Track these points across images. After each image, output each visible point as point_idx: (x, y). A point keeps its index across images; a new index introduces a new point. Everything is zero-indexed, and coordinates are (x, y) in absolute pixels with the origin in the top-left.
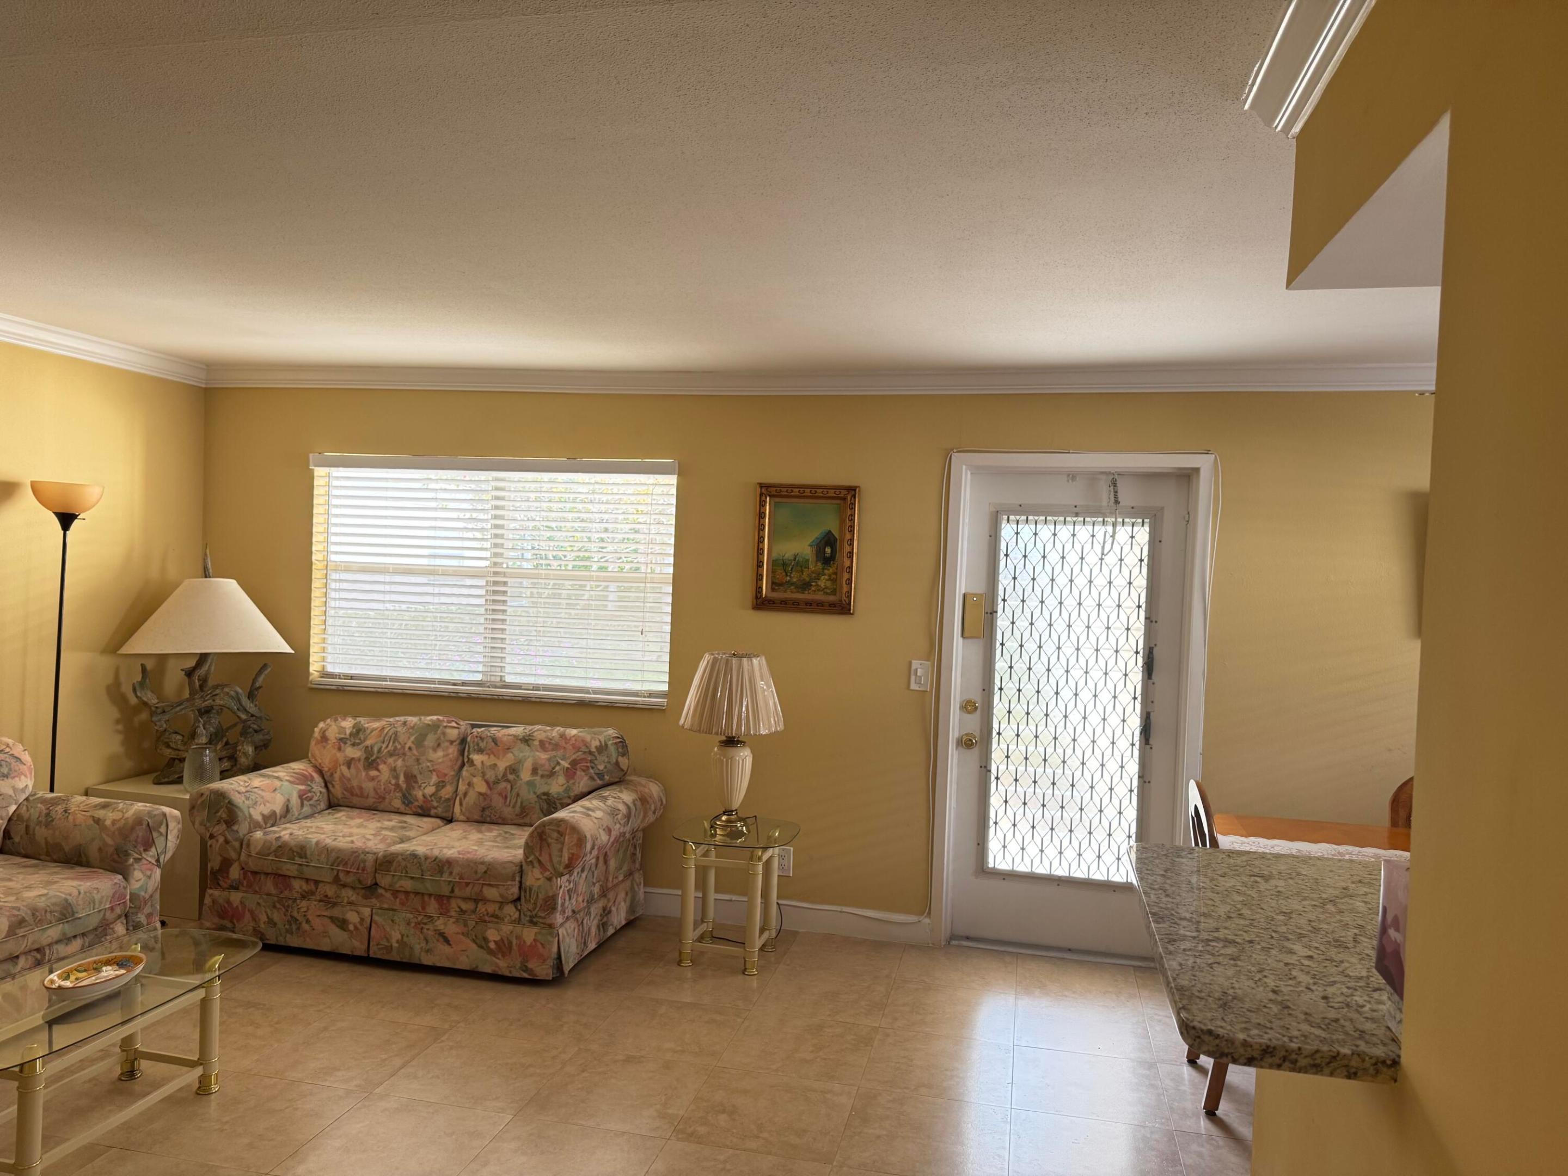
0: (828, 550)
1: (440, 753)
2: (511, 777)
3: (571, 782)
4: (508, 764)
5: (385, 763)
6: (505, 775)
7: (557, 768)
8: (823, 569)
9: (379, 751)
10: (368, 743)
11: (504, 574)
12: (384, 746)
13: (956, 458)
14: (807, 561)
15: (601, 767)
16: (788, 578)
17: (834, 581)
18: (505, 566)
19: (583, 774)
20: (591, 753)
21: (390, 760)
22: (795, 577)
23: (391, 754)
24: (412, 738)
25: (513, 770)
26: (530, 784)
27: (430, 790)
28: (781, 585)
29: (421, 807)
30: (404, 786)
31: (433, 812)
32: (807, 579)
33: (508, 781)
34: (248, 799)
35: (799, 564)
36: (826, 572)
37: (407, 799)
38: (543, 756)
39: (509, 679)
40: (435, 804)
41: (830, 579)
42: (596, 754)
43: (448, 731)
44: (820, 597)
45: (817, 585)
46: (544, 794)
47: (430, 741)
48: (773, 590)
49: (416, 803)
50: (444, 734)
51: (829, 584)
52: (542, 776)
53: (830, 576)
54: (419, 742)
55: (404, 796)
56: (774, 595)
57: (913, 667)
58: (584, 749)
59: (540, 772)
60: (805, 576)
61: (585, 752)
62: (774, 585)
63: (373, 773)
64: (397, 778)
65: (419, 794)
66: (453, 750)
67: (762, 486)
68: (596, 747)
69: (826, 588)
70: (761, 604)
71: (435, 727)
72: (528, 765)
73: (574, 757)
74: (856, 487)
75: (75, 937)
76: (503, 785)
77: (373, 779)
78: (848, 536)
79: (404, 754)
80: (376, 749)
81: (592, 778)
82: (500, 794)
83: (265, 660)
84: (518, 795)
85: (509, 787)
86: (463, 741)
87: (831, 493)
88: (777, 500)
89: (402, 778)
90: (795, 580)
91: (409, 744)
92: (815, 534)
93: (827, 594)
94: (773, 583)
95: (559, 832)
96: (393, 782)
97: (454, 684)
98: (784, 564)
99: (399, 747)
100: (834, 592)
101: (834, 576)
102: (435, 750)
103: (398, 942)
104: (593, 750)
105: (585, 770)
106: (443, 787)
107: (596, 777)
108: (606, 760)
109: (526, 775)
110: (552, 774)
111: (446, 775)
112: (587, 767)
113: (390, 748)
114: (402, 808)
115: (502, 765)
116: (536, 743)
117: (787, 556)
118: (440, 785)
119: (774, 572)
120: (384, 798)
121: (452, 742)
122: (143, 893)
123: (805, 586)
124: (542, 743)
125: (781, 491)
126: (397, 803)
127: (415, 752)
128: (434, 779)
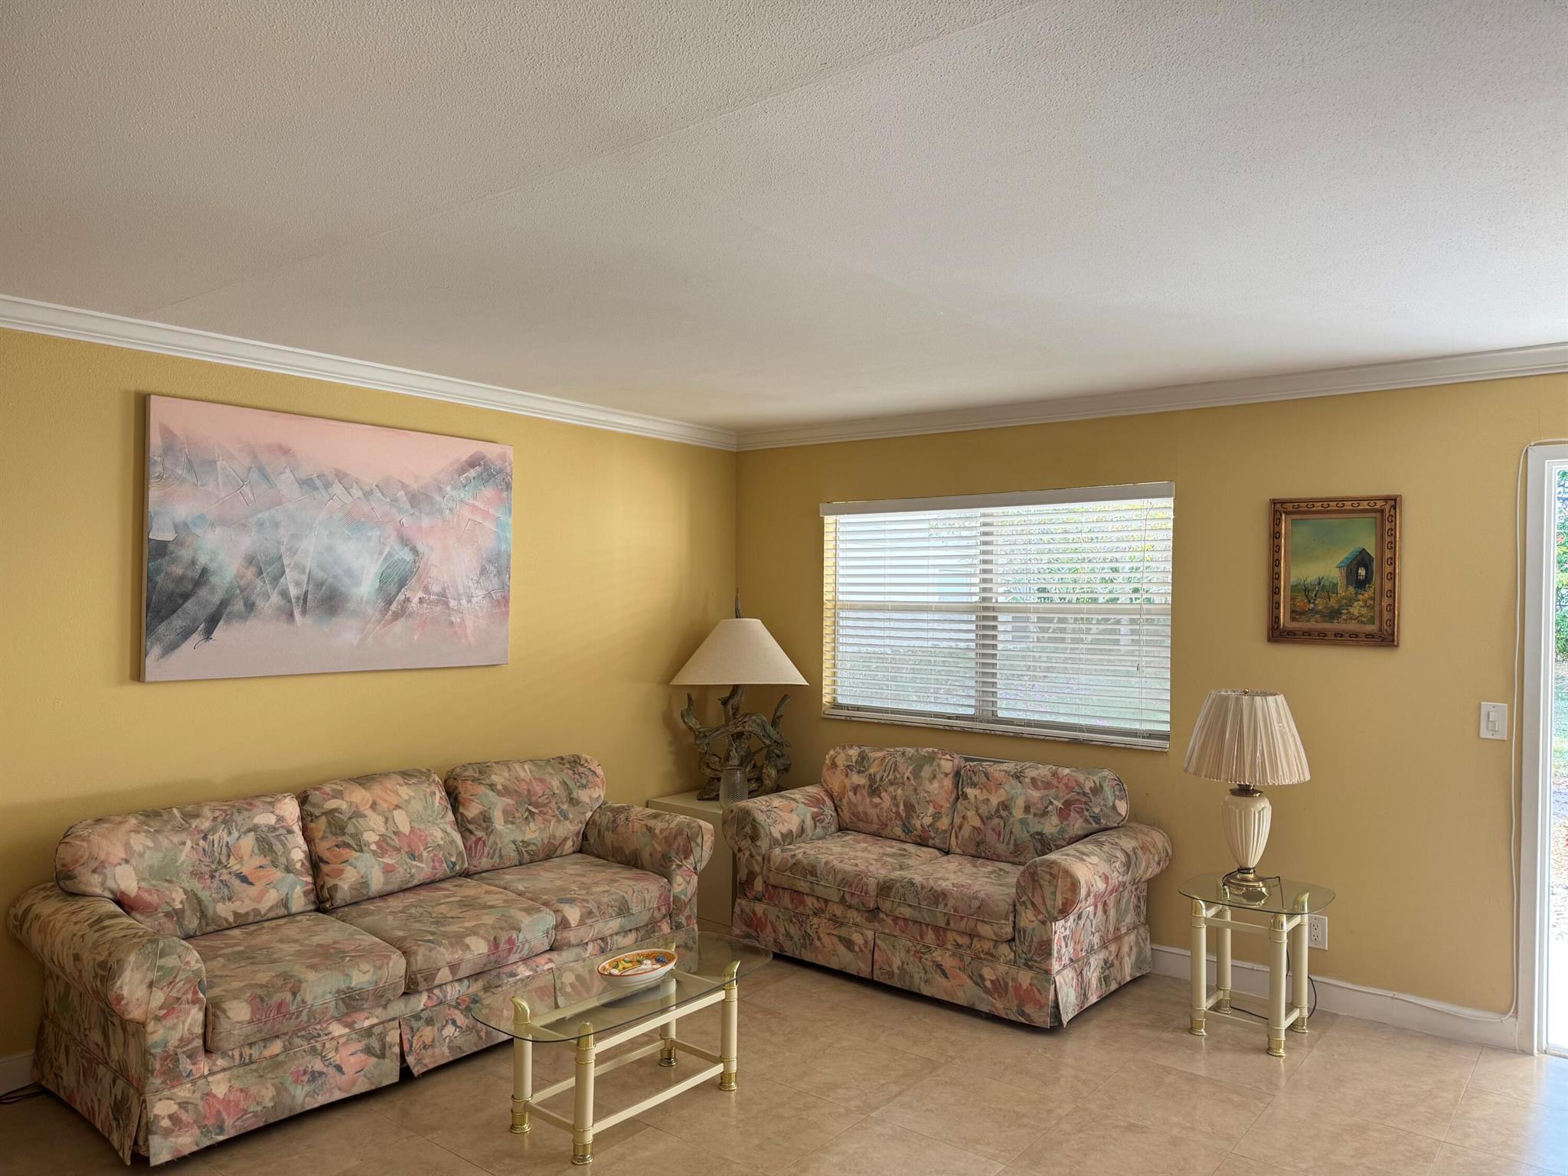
0: (1362, 572)
1: (936, 785)
2: (1004, 814)
3: (1065, 823)
4: (1000, 800)
5: (886, 791)
6: (997, 811)
7: (1050, 807)
8: (1356, 593)
9: (881, 779)
10: (872, 771)
11: (994, 609)
12: (885, 774)
13: (1533, 454)
14: (1335, 585)
15: (1097, 810)
16: (1312, 605)
17: (1371, 608)
18: (994, 601)
19: (1077, 816)
20: (1085, 794)
21: (891, 789)
22: (1320, 604)
23: (892, 784)
24: (910, 768)
25: (1005, 806)
26: (1022, 821)
27: (927, 821)
28: (1302, 613)
29: (920, 837)
30: (904, 815)
31: (931, 842)
32: (1336, 607)
33: (1001, 817)
34: (768, 817)
35: (1324, 588)
36: (1360, 597)
37: (907, 829)
38: (1036, 794)
39: (1001, 714)
40: (932, 834)
41: (1365, 606)
42: (1091, 795)
43: (943, 762)
44: (1353, 626)
45: (1349, 613)
46: (1038, 833)
47: (926, 771)
48: (1293, 619)
49: (915, 832)
50: (939, 766)
51: (1364, 611)
52: (1035, 815)
53: (1365, 601)
54: (916, 773)
55: (904, 824)
56: (1295, 625)
57: (1484, 711)
58: (1077, 789)
59: (1032, 811)
60: (1333, 603)
61: (1078, 793)
62: (1295, 614)
63: (877, 800)
64: (897, 806)
65: (918, 825)
66: (948, 783)
67: (1274, 502)
68: (1090, 788)
69: (1362, 616)
70: (1277, 634)
71: (931, 758)
72: (1020, 802)
73: (1067, 797)
74: (1397, 496)
75: (630, 930)
76: (996, 821)
77: (876, 806)
78: (1388, 555)
79: (903, 783)
80: (878, 778)
81: (1087, 821)
82: (994, 830)
83: (786, 692)
84: (1011, 833)
85: (1002, 824)
86: (957, 774)
87: (1364, 505)
88: (1295, 517)
89: (902, 807)
90: (1320, 608)
91: (908, 774)
92: (1345, 553)
93: (1362, 622)
94: (1293, 612)
95: (1051, 874)
96: (894, 810)
97: (949, 718)
98: (1306, 590)
99: (898, 776)
100: (1371, 621)
101: (1370, 602)
102: (931, 782)
103: (898, 968)
104: (1088, 791)
105: (1080, 812)
106: (940, 818)
107: (1091, 820)
108: (1102, 803)
109: (1018, 813)
110: (1045, 813)
111: (942, 807)
112: (1082, 809)
113: (891, 777)
114: (903, 836)
115: (995, 801)
116: (1028, 780)
117: (1309, 580)
118: (937, 816)
119: (1293, 599)
120: (887, 825)
121: (947, 775)
122: (683, 897)
123: (1334, 614)
124: (1033, 780)
125: (1299, 506)
126: (898, 831)
127: (913, 782)
128: (931, 810)
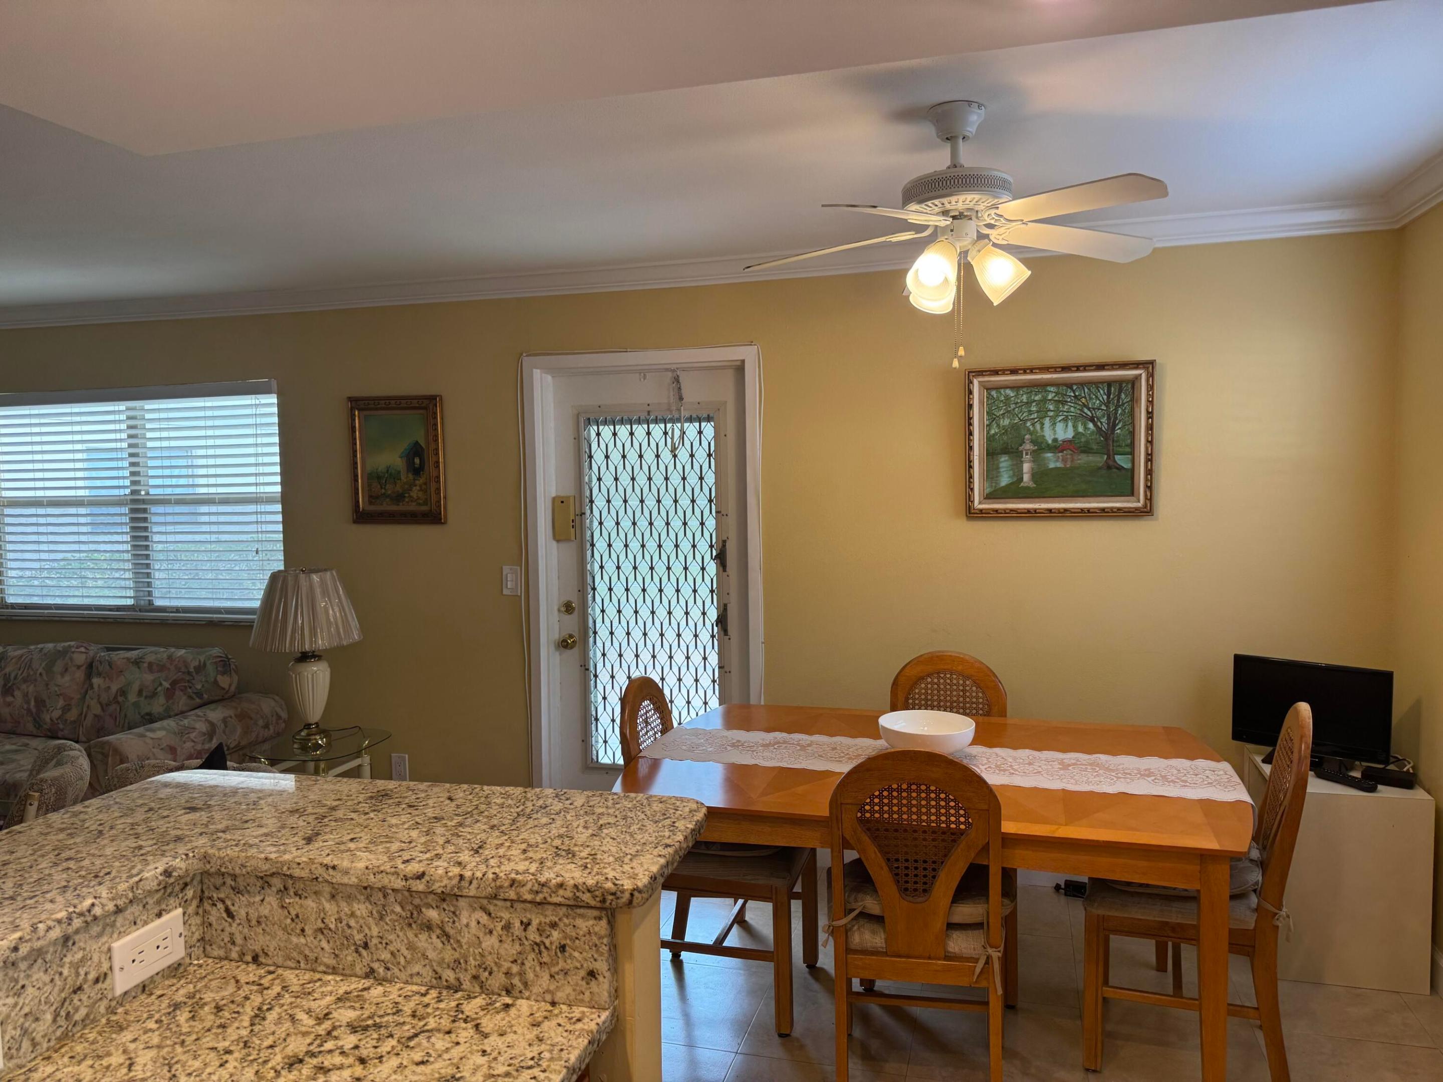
0: (417, 461)
1: (67, 678)
2: (120, 699)
3: (170, 702)
4: (119, 686)
5: (19, 689)
6: (115, 697)
7: (160, 689)
8: (414, 480)
9: (15, 678)
10: (7, 670)
11: (144, 501)
12: (20, 673)
13: (527, 361)
14: (399, 472)
15: (199, 687)
16: (383, 491)
17: (425, 491)
18: (143, 493)
19: (181, 693)
20: (189, 673)
21: (24, 686)
22: (389, 489)
23: (25, 681)
24: (43, 665)
25: (123, 692)
26: (136, 705)
27: (56, 714)
28: (377, 497)
29: (49, 730)
30: (34, 710)
31: (60, 734)
32: (401, 491)
33: (118, 703)
35: (391, 476)
36: (417, 482)
37: (38, 723)
38: (149, 677)
39: (158, 603)
40: (61, 726)
41: (421, 490)
42: (194, 674)
43: (75, 656)
44: (413, 507)
45: (410, 496)
46: (148, 714)
47: (58, 667)
48: (371, 503)
49: (45, 726)
50: (71, 659)
51: (420, 494)
52: (146, 697)
53: (420, 486)
54: (49, 669)
55: (35, 719)
56: (372, 508)
57: (504, 573)
58: (183, 669)
59: (144, 694)
60: (398, 488)
61: (184, 673)
62: (372, 498)
63: (9, 699)
64: (28, 703)
65: (48, 719)
66: (80, 675)
67: (350, 399)
68: (195, 667)
69: (419, 498)
70: (361, 517)
71: (65, 652)
72: (136, 687)
73: (175, 677)
74: (436, 396)
76: (114, 707)
77: (9, 704)
78: (432, 446)
79: (36, 680)
80: (12, 676)
81: (190, 697)
82: (111, 715)
84: (126, 716)
85: (118, 709)
86: (90, 666)
87: (415, 403)
88: (367, 413)
89: (33, 703)
90: (389, 492)
91: (40, 670)
92: (404, 445)
93: (420, 504)
94: (370, 497)
96: (25, 706)
98: (379, 478)
99: (31, 673)
100: (425, 503)
101: (424, 487)
102: (62, 675)
104: (192, 670)
105: (184, 690)
106: (69, 710)
107: (194, 696)
108: (204, 680)
109: (132, 697)
110: (154, 694)
111: (72, 698)
112: (185, 687)
113: (25, 674)
114: (35, 732)
115: (114, 688)
116: (146, 665)
117: (380, 469)
118: (66, 709)
119: (370, 485)
120: (19, 723)
121: (79, 667)
123: (399, 498)
124: (150, 665)
125: (369, 404)
126: (30, 727)
127: (45, 677)
128: (61, 703)
